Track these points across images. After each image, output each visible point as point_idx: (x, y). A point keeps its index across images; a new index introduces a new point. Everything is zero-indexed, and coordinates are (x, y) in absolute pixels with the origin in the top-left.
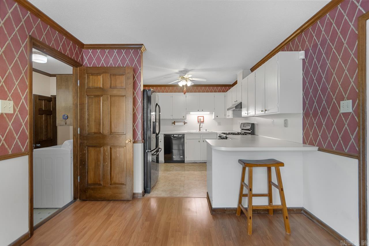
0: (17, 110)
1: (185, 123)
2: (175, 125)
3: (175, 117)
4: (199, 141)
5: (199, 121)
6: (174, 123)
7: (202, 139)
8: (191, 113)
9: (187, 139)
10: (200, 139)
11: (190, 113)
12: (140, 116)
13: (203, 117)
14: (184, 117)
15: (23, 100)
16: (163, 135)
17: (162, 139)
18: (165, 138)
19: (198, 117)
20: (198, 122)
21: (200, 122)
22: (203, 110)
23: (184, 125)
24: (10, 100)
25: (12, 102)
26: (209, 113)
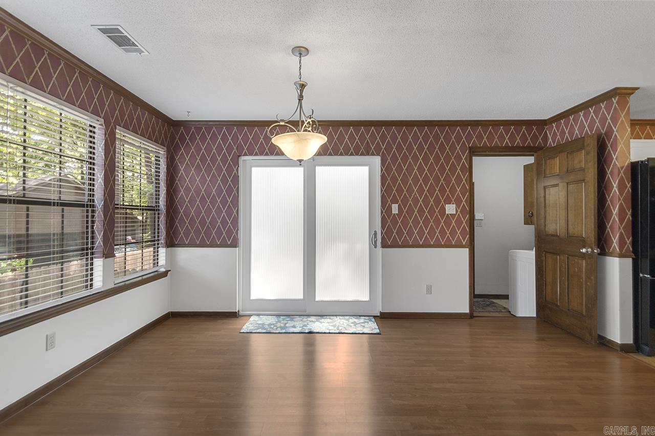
0: (459, 211)
12: (616, 211)
15: (464, 202)
24: (453, 204)
25: (454, 205)
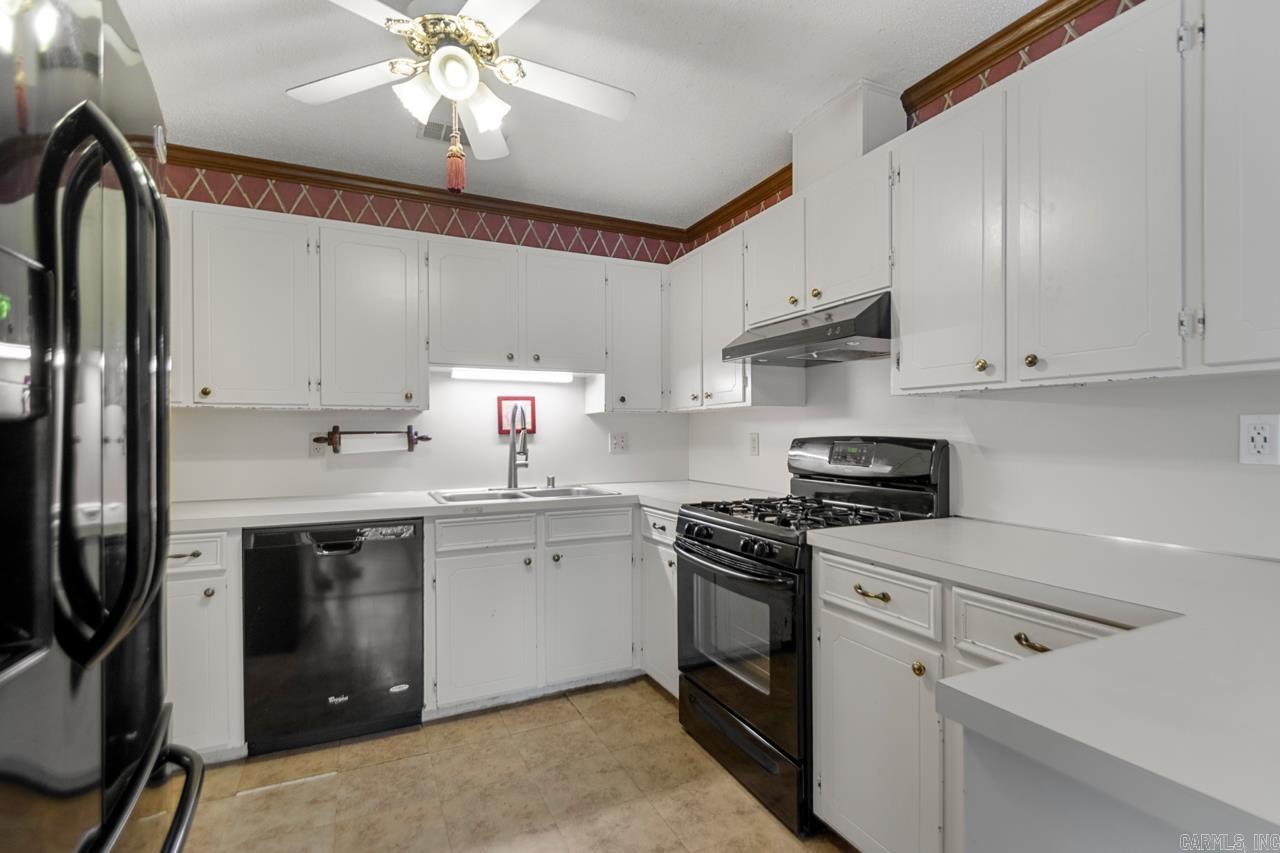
1: (413, 439)
2: (336, 450)
3: (341, 395)
4: (528, 562)
5: (507, 426)
6: (332, 438)
7: (549, 544)
8: (457, 372)
9: (438, 554)
10: (534, 546)
11: (448, 375)
13: (529, 402)
14: (408, 397)
16: (239, 538)
17: (222, 572)
18: (249, 559)
19: (500, 400)
20: (502, 432)
21: (518, 433)
22: (537, 359)
23: (411, 449)
26: (567, 377)
